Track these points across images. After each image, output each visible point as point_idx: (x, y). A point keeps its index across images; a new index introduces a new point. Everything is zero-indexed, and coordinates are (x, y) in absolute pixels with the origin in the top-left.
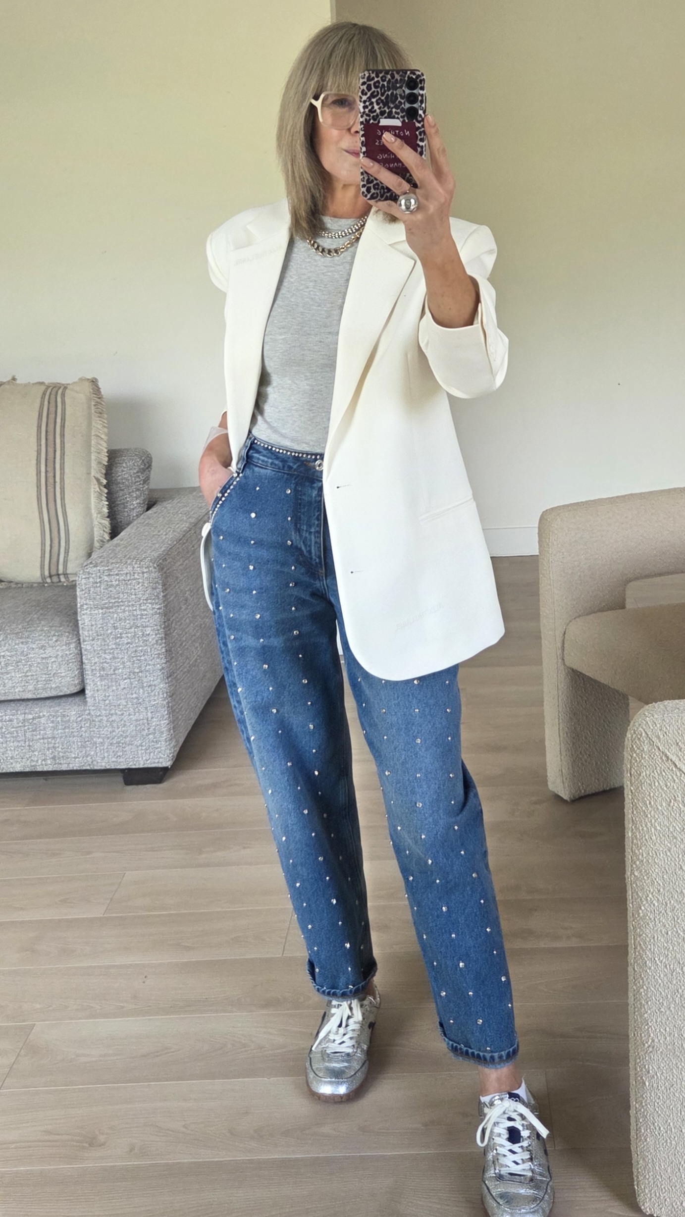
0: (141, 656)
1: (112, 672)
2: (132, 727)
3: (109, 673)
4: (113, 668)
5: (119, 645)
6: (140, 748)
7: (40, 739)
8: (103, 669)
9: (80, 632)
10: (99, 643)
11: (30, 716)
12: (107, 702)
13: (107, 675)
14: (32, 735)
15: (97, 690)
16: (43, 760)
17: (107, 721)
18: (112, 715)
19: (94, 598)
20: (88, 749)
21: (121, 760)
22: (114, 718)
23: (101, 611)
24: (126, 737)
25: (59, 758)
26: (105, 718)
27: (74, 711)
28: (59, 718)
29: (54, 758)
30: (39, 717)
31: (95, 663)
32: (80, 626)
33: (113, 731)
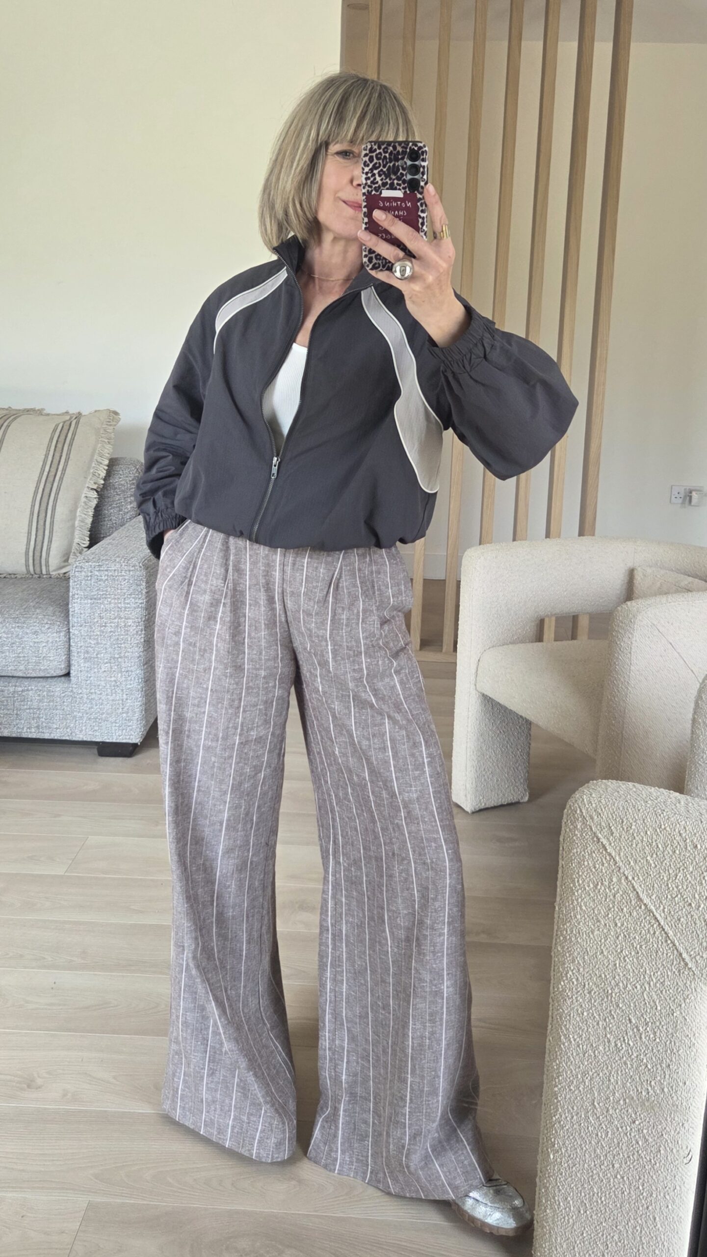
0: (121, 644)
1: (95, 655)
2: (109, 706)
3: (92, 656)
4: (96, 652)
5: (103, 632)
6: (114, 724)
7: (27, 709)
8: (87, 652)
9: (70, 618)
10: (86, 629)
11: (20, 689)
12: (88, 682)
13: (90, 658)
14: (20, 705)
15: (81, 671)
16: (28, 728)
17: (87, 698)
18: (92, 693)
19: (85, 590)
20: (68, 721)
21: (97, 734)
22: (93, 696)
23: (90, 601)
24: (102, 714)
25: (42, 728)
26: (85, 696)
27: (58, 687)
28: (45, 693)
29: (38, 727)
30: (28, 690)
31: (81, 647)
32: (71, 613)
33: (92, 708)
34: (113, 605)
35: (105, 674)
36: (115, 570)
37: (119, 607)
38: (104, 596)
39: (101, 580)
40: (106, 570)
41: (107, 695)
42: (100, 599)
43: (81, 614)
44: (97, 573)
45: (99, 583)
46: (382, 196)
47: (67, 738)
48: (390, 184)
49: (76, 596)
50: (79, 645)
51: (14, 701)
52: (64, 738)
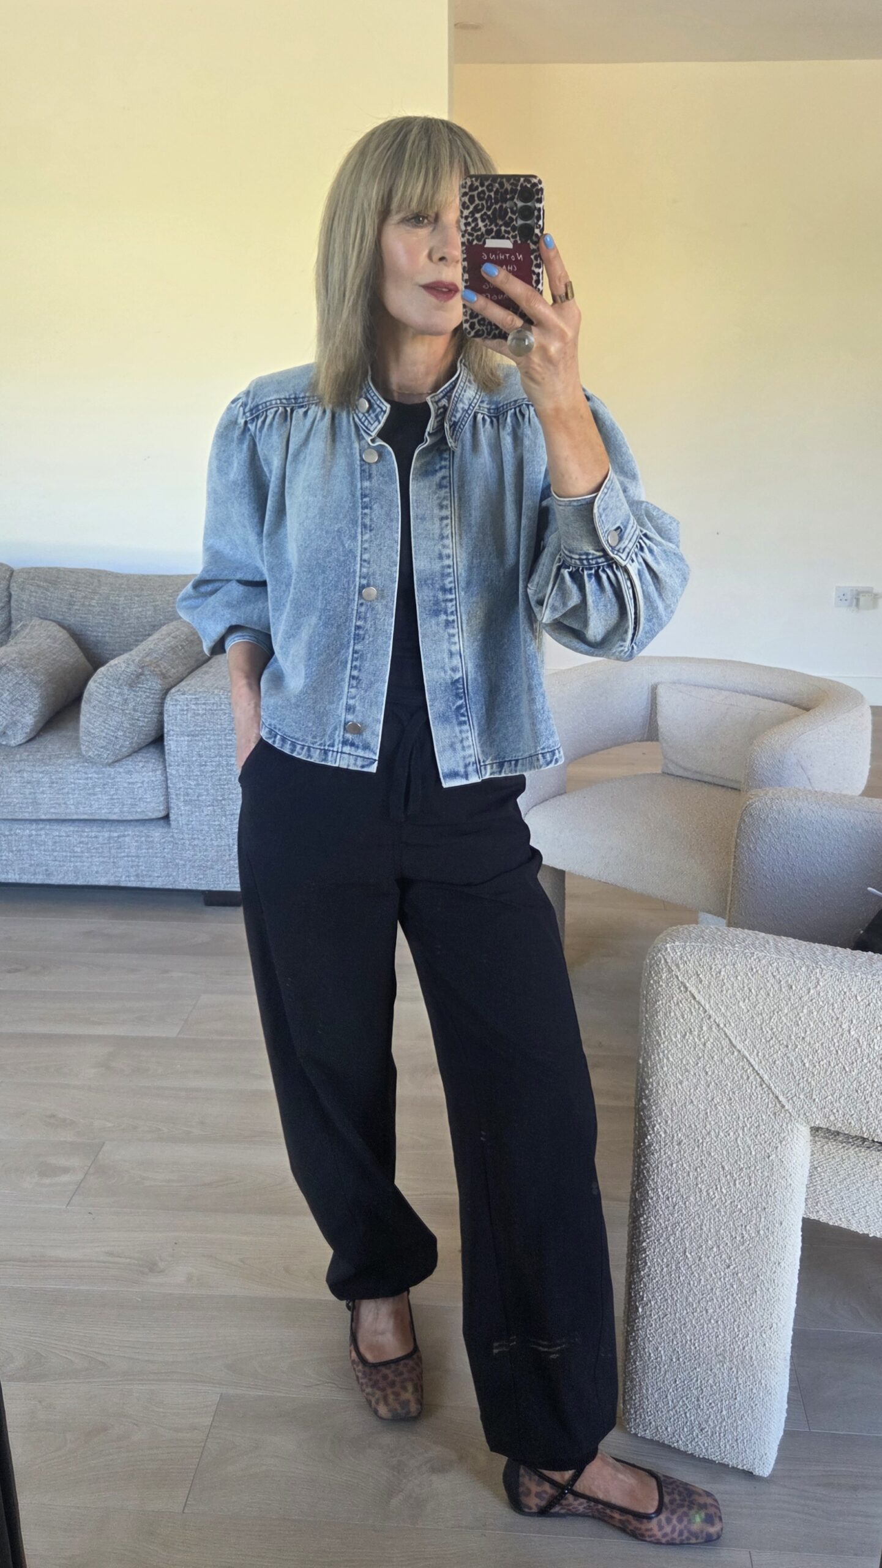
0: (224, 785)
1: (195, 798)
2: (213, 853)
3: (193, 798)
4: (197, 794)
5: (203, 772)
6: (221, 872)
7: (124, 857)
8: (188, 795)
9: (166, 757)
10: (184, 769)
11: (116, 834)
12: (190, 826)
13: (191, 800)
14: (117, 853)
15: (181, 815)
16: (127, 876)
17: (190, 845)
18: (194, 839)
19: (181, 725)
20: (170, 870)
21: (203, 882)
22: (196, 842)
23: (186, 738)
24: (208, 861)
25: (142, 876)
26: (187, 842)
27: (157, 833)
28: (143, 839)
29: (137, 876)
30: (124, 836)
31: (180, 788)
32: (167, 752)
33: (196, 855)
34: (212, 742)
35: (208, 818)
36: (213, 704)
37: (219, 745)
38: (202, 732)
39: (198, 714)
40: (204, 704)
41: (212, 840)
42: (198, 736)
43: (178, 752)
44: (193, 707)
45: (197, 717)
46: (486, 246)
47: (170, 887)
48: (497, 231)
49: (172, 733)
50: (178, 786)
51: (110, 848)
52: (167, 887)
